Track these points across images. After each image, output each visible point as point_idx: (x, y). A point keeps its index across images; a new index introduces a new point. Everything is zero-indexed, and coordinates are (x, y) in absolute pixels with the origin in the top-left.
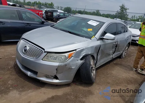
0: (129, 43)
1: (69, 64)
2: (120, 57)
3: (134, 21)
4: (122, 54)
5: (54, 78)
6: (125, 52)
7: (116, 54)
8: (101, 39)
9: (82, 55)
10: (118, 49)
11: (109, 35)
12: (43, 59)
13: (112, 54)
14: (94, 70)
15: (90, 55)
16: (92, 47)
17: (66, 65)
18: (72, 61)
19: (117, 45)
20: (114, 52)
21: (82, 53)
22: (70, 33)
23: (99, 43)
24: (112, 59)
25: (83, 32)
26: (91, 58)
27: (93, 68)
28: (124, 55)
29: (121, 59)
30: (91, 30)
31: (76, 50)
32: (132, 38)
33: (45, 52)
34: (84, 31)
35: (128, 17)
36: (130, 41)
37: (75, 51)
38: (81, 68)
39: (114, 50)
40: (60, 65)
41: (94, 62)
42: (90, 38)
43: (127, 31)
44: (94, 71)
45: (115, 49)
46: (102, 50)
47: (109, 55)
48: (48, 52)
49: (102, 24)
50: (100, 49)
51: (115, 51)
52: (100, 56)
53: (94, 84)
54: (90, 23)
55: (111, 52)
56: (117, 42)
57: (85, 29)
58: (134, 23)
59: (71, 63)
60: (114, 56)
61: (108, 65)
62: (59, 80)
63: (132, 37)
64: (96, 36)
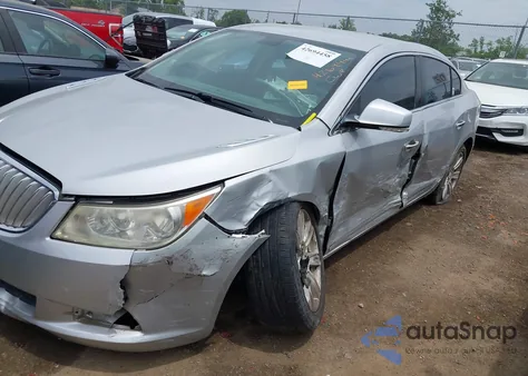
0: (468, 143)
1: (184, 255)
2: (430, 200)
3: (482, 56)
4: (439, 188)
5: (118, 322)
6: (453, 180)
7: (415, 187)
8: (348, 126)
9: (253, 205)
10: (424, 166)
11: (381, 110)
12: (59, 233)
13: (400, 189)
14: (314, 268)
15: (296, 205)
16: (303, 166)
17: (169, 261)
18: (200, 238)
19: (419, 150)
20: (408, 181)
21: (255, 194)
22: (207, 100)
23: (337, 144)
24: (398, 210)
25: (267, 96)
26: (301, 216)
27: (312, 262)
28: (448, 192)
29: (433, 210)
30: (303, 85)
31: (221, 182)
32: (479, 121)
33: (64, 197)
34: (273, 91)
35: (459, 44)
36: (471, 132)
37: (216, 190)
38: (251, 265)
39: (405, 171)
40: (136, 261)
41: (316, 232)
42: (296, 123)
43: (458, 92)
44: (318, 271)
45: (412, 168)
46: (352, 175)
47: (386, 194)
48: (79, 199)
49: (351, 58)
50: (344, 175)
51: (411, 176)
52: (342, 203)
53: (316, 335)
54: (297, 54)
55: (396, 181)
56: (420, 137)
57: (277, 85)
58: (481, 63)
59: (197, 252)
60: (407, 197)
61: (382, 235)
62: (140, 330)
63: (478, 118)
64: (322, 115)
